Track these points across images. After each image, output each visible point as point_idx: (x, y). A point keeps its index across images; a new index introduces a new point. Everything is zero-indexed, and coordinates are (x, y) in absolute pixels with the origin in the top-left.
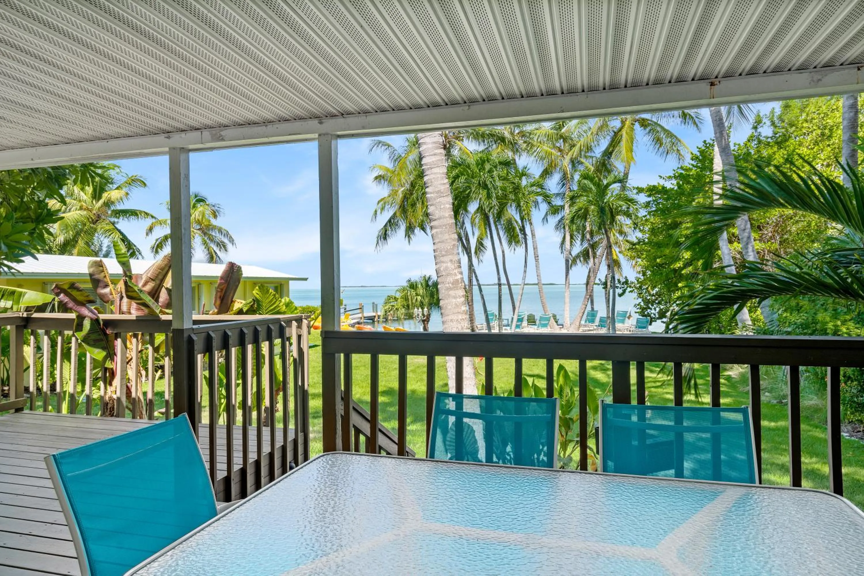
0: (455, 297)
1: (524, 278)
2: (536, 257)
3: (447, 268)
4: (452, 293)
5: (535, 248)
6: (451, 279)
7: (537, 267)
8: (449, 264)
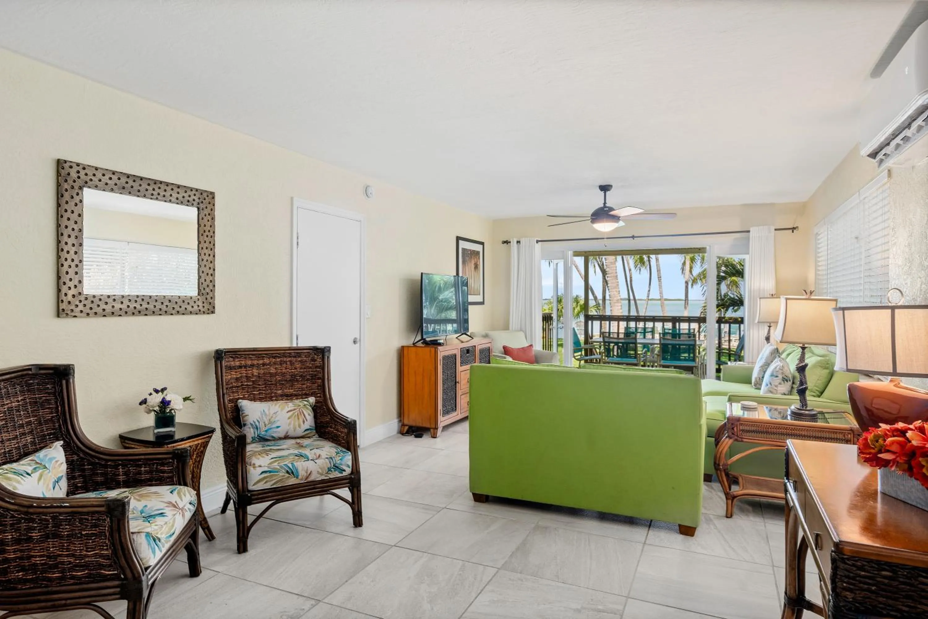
0: (618, 306)
1: (648, 296)
2: (659, 278)
3: (614, 294)
4: (616, 304)
5: (659, 271)
6: (615, 299)
7: (660, 286)
8: (615, 292)
